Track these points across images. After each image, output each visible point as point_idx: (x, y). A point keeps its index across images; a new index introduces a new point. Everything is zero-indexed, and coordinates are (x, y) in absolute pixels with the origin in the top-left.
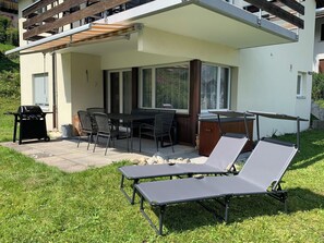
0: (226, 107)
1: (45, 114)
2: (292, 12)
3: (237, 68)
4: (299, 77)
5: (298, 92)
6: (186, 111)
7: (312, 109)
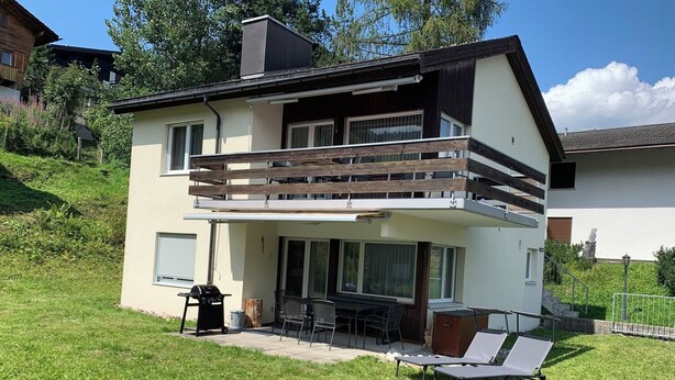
0: (449, 297)
1: (223, 296)
2: (523, 194)
3: (464, 249)
4: (529, 254)
5: (527, 277)
6: (410, 301)
7: (543, 299)
